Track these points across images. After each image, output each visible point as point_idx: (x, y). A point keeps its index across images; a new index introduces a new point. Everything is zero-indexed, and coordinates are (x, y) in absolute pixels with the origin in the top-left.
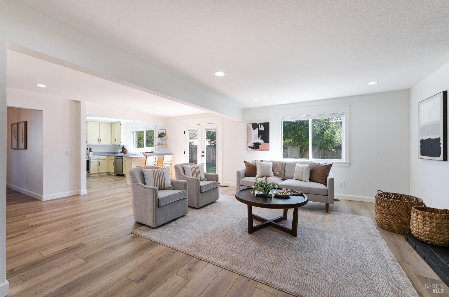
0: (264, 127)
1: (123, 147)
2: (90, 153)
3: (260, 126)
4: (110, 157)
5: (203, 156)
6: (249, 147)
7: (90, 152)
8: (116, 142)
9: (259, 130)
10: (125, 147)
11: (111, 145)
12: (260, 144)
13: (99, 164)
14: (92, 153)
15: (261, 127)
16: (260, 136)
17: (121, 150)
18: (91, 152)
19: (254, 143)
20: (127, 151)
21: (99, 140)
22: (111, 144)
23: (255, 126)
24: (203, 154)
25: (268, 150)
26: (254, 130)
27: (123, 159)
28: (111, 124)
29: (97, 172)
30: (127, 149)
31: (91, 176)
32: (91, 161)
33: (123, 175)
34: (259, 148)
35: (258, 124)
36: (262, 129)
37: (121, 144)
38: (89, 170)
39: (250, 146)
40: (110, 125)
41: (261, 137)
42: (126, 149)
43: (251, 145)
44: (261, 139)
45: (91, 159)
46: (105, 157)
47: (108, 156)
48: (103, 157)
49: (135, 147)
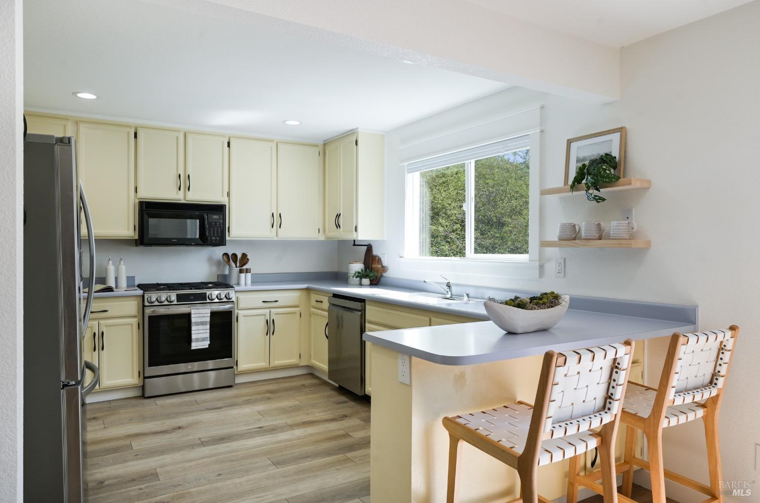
1: (369, 248)
2: (243, 275)
4: (314, 297)
7: (241, 271)
8: (338, 226)
10: (375, 252)
11: (322, 242)
13: (270, 327)
14: (249, 275)
17: (358, 267)
18: (247, 271)
20: (384, 269)
21: (276, 220)
22: (321, 237)
27: (363, 311)
28: (321, 148)
29: (262, 364)
30: (385, 262)
31: (239, 380)
32: (241, 313)
33: (365, 400)
37: (360, 238)
38: (231, 357)
40: (316, 150)
42: (379, 261)
45: (241, 305)
46: (297, 294)
47: (308, 290)
48: (289, 296)
49: (422, 252)
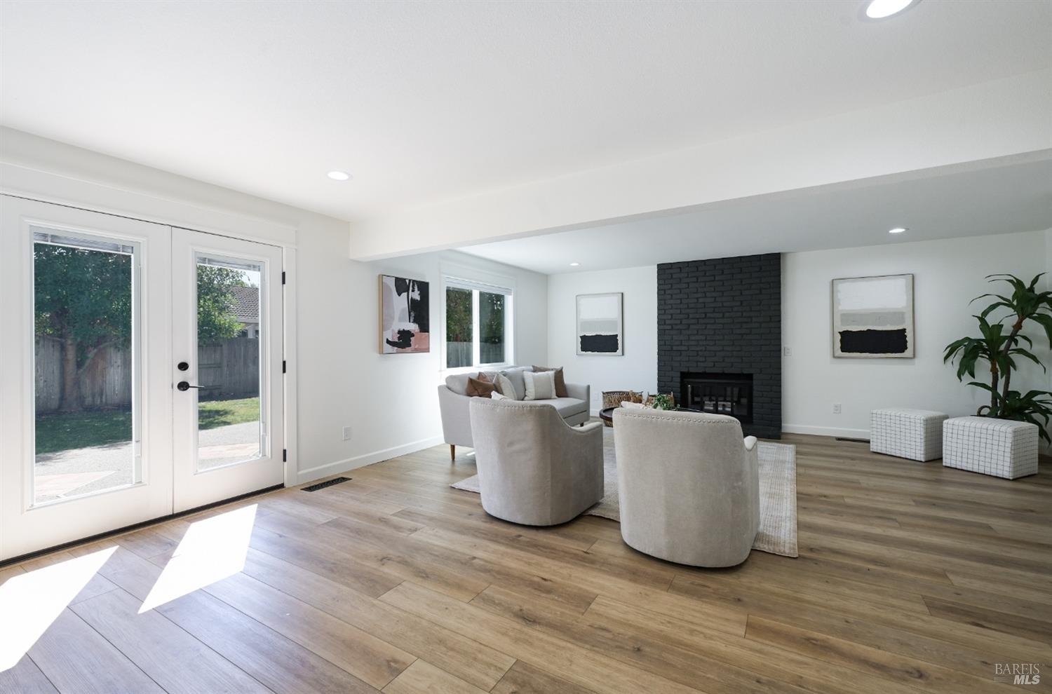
0: (419, 292)
3: (411, 289)
5: (184, 386)
6: (388, 342)
9: (410, 298)
12: (413, 335)
15: (413, 291)
16: (412, 314)
19: (399, 332)
23: (402, 285)
24: (180, 376)
25: (427, 350)
26: (399, 295)
34: (410, 345)
35: (407, 281)
36: (416, 295)
39: (390, 340)
41: (414, 317)
43: (393, 336)
44: (414, 322)
